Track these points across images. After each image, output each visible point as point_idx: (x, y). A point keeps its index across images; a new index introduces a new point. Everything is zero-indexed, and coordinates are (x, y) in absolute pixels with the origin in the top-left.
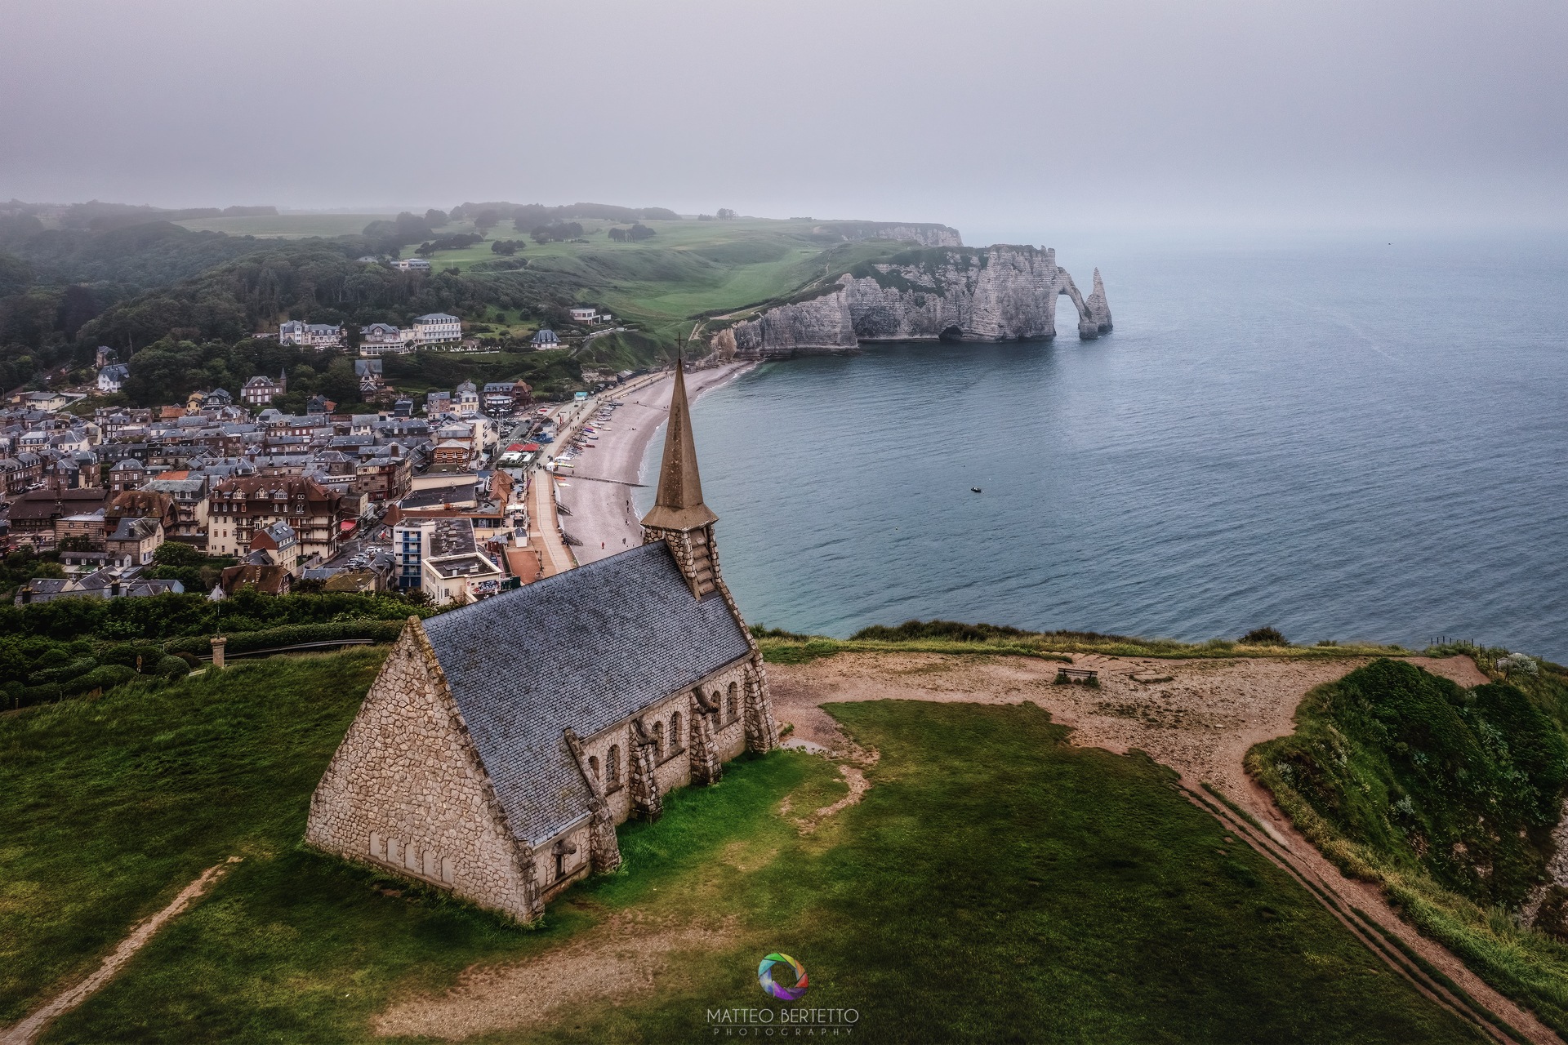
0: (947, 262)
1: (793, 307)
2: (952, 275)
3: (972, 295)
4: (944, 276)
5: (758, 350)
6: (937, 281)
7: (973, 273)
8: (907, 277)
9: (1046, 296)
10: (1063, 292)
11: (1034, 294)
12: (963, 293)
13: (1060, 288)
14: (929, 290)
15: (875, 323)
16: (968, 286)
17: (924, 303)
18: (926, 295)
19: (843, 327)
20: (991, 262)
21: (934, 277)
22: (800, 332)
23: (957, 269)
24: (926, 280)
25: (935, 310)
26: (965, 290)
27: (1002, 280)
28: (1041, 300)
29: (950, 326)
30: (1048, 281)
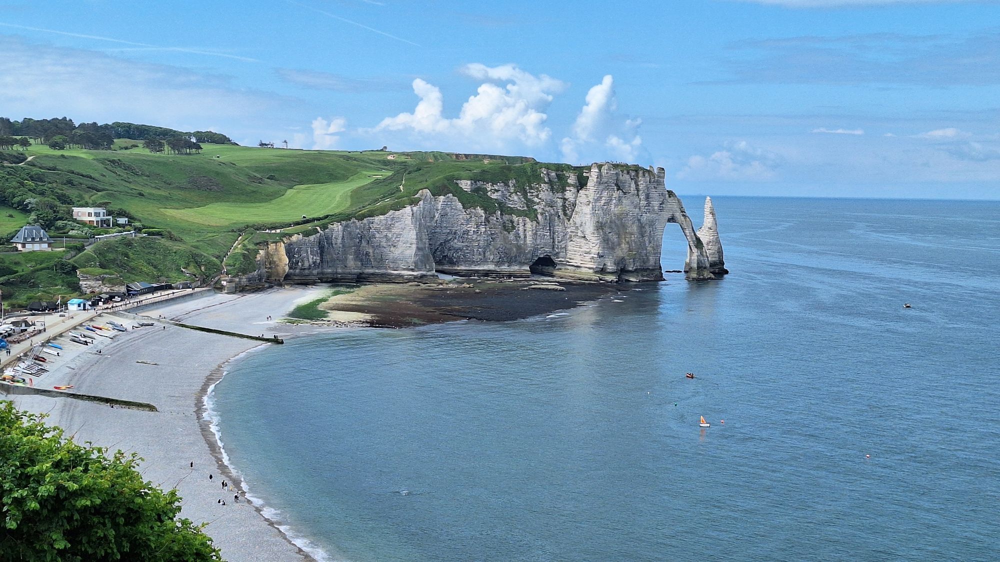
0: (539, 180)
1: (358, 223)
3: (569, 220)
4: (537, 196)
6: (529, 203)
7: (569, 194)
8: (494, 196)
9: (652, 223)
10: (672, 219)
11: (639, 220)
12: (559, 218)
13: (669, 214)
14: (520, 213)
15: (456, 250)
16: (564, 207)
18: (515, 218)
19: (418, 249)
20: (591, 183)
21: (525, 196)
22: (367, 254)
23: (552, 189)
24: (516, 201)
25: (525, 237)
26: (561, 213)
27: (603, 202)
28: (647, 227)
29: (542, 256)
30: (656, 204)
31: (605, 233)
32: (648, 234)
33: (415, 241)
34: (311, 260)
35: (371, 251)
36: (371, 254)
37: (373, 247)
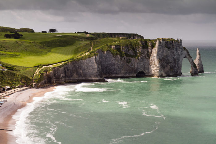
1: (77, 62)
2: (141, 50)
3: (149, 58)
6: (135, 53)
7: (149, 49)
9: (178, 59)
10: (185, 57)
11: (174, 58)
12: (146, 58)
13: (184, 56)
14: (132, 56)
15: (111, 70)
17: (130, 62)
18: (131, 58)
19: (98, 70)
20: (157, 45)
23: (143, 48)
24: (131, 52)
25: (134, 65)
26: (146, 56)
27: (161, 52)
28: (177, 60)
29: (140, 71)
30: (179, 52)
31: (162, 63)
32: (177, 62)
33: (96, 68)
34: (62, 76)
35: (81, 71)
36: (82, 73)
37: (82, 70)
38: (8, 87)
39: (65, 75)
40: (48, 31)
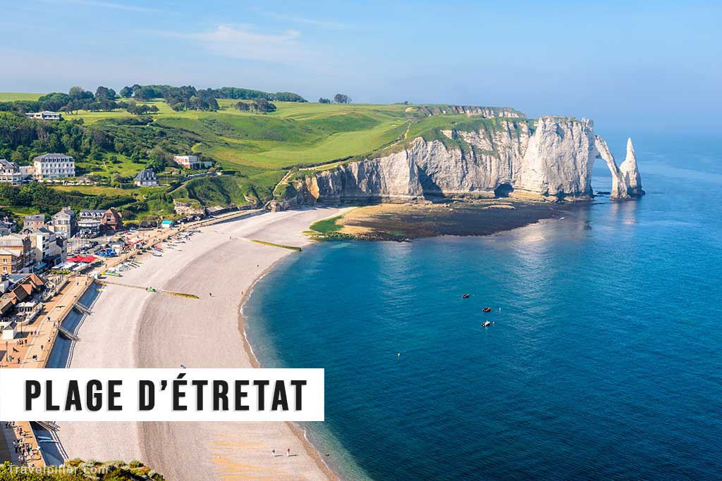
0: (501, 129)
2: (505, 140)
3: (523, 157)
4: (500, 141)
5: (338, 196)
6: (494, 146)
7: (523, 139)
8: (469, 141)
12: (515, 155)
13: (597, 153)
14: (486, 153)
16: (519, 149)
17: (482, 163)
18: (484, 157)
19: (411, 179)
20: (539, 130)
21: (491, 141)
22: (376, 183)
23: (511, 136)
24: (484, 144)
25: (491, 170)
26: (517, 153)
27: (547, 145)
28: (580, 162)
29: (503, 183)
30: (586, 146)
33: (409, 174)
35: (378, 181)
36: (379, 184)
37: (380, 179)
38: (218, 208)
39: (343, 188)
40: (332, 98)
